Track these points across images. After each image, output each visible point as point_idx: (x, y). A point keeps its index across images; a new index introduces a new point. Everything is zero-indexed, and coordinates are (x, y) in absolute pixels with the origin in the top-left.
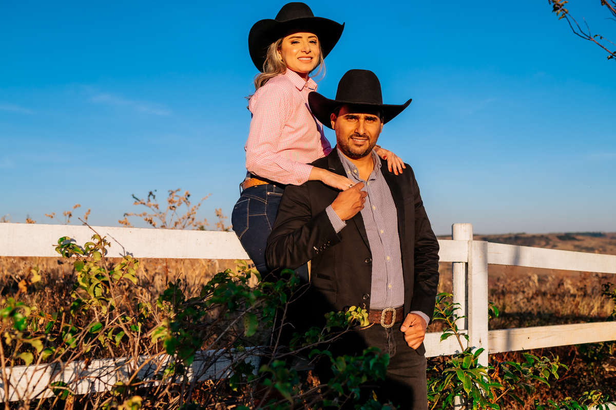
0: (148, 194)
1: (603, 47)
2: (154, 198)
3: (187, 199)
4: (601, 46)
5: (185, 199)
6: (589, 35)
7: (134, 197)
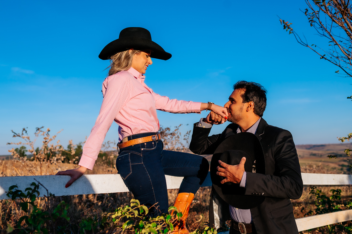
0: (22, 130)
1: (315, 51)
2: (26, 132)
3: (48, 133)
4: (314, 51)
5: (47, 133)
6: (306, 44)
7: (13, 132)
